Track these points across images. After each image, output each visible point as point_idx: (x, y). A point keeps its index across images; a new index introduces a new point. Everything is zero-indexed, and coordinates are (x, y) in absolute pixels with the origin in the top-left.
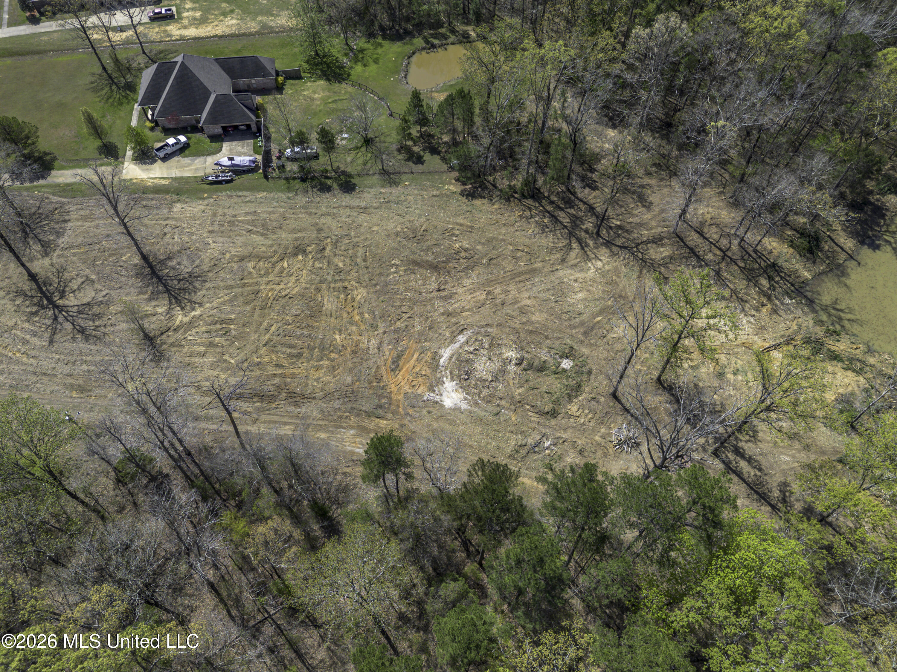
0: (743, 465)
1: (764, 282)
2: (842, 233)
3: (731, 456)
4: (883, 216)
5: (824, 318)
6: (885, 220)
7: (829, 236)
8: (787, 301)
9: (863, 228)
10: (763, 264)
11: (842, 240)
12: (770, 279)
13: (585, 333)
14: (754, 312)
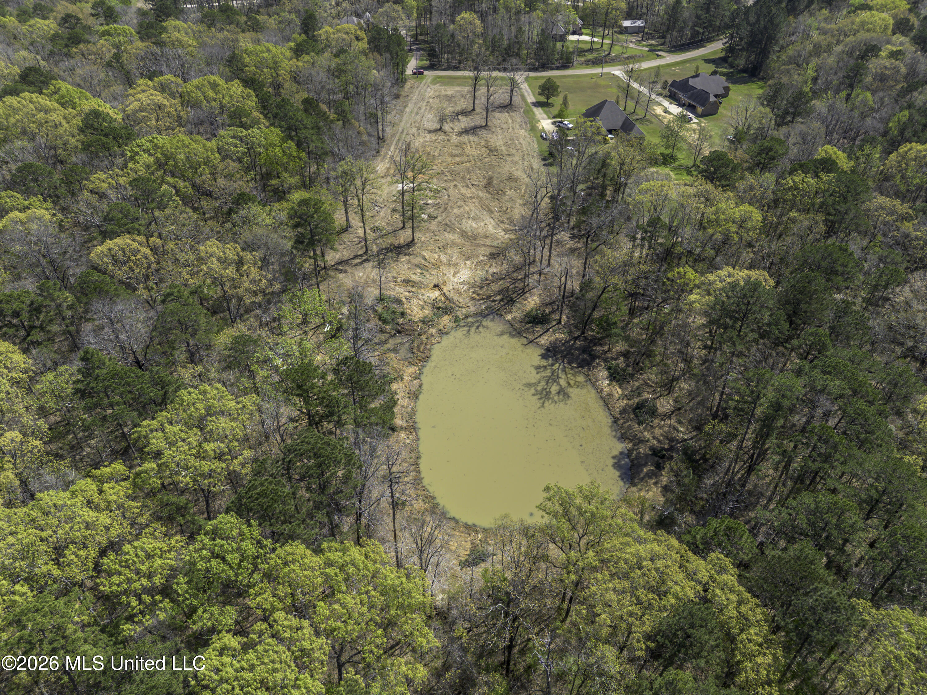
0: (359, 260)
1: (498, 298)
2: (553, 338)
3: (364, 258)
4: (580, 366)
5: (470, 319)
6: (578, 367)
7: (548, 330)
8: (483, 306)
9: (563, 351)
10: (514, 296)
11: (546, 337)
12: (502, 300)
13: (446, 224)
14: (472, 290)
